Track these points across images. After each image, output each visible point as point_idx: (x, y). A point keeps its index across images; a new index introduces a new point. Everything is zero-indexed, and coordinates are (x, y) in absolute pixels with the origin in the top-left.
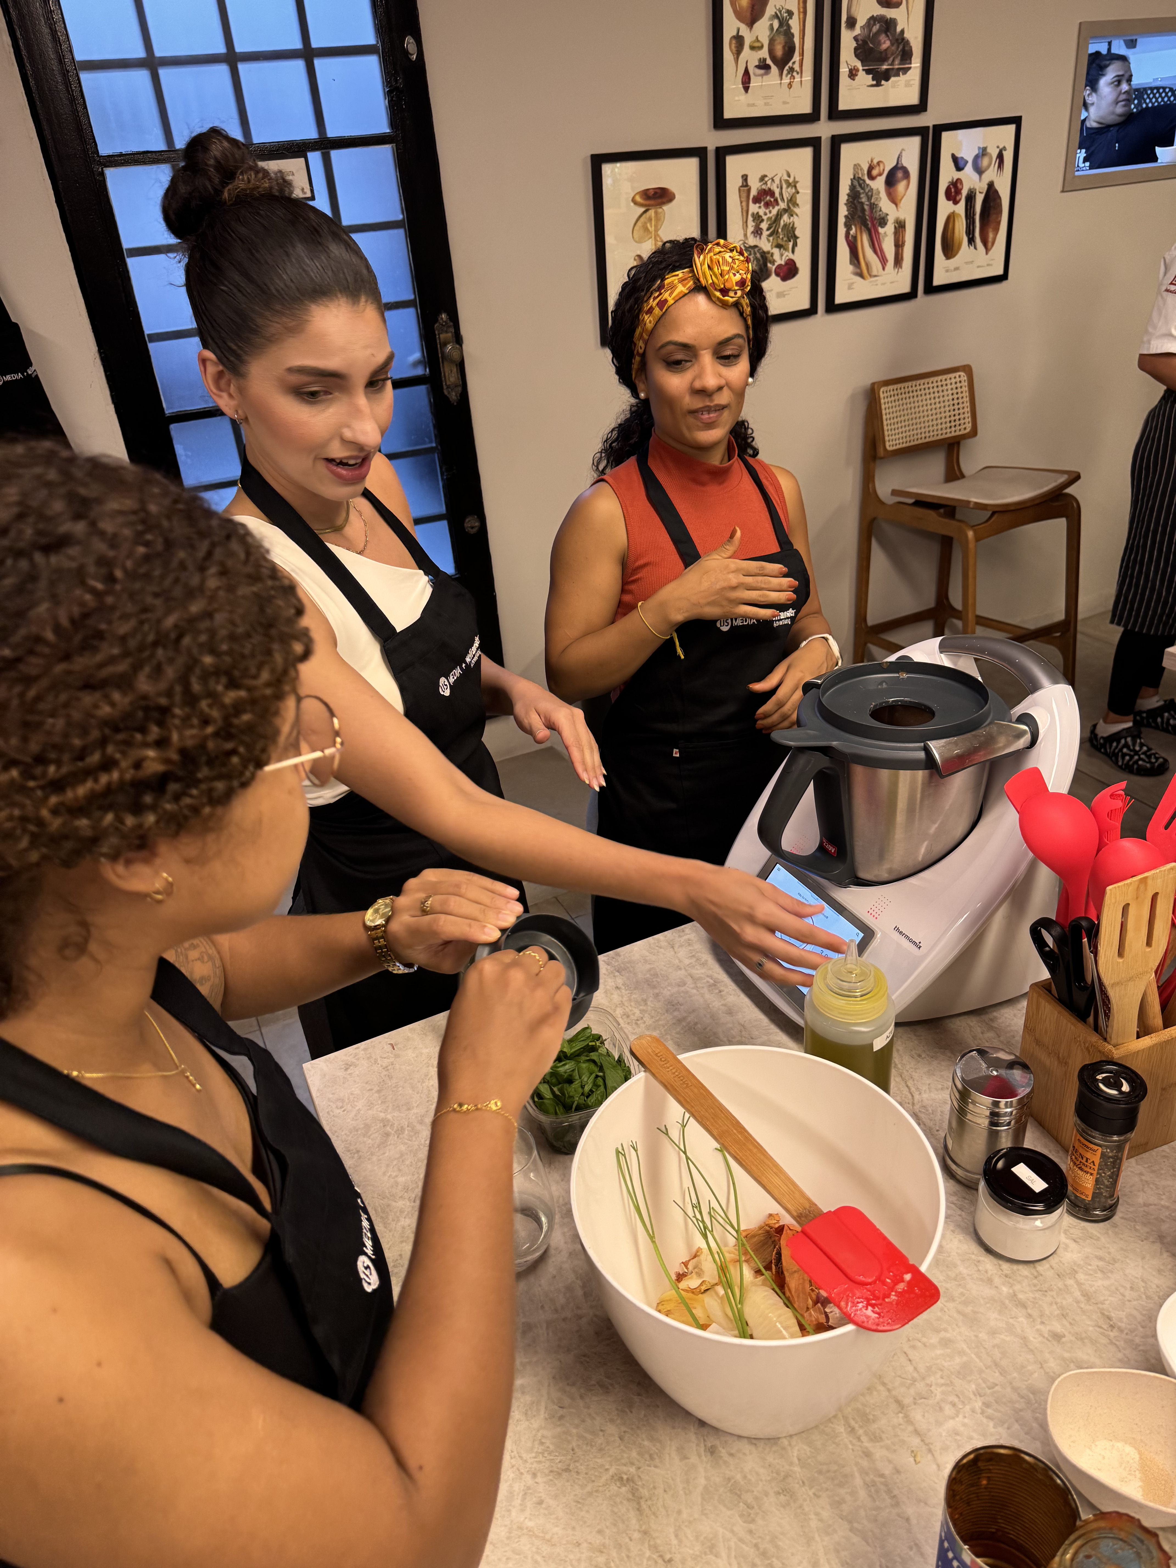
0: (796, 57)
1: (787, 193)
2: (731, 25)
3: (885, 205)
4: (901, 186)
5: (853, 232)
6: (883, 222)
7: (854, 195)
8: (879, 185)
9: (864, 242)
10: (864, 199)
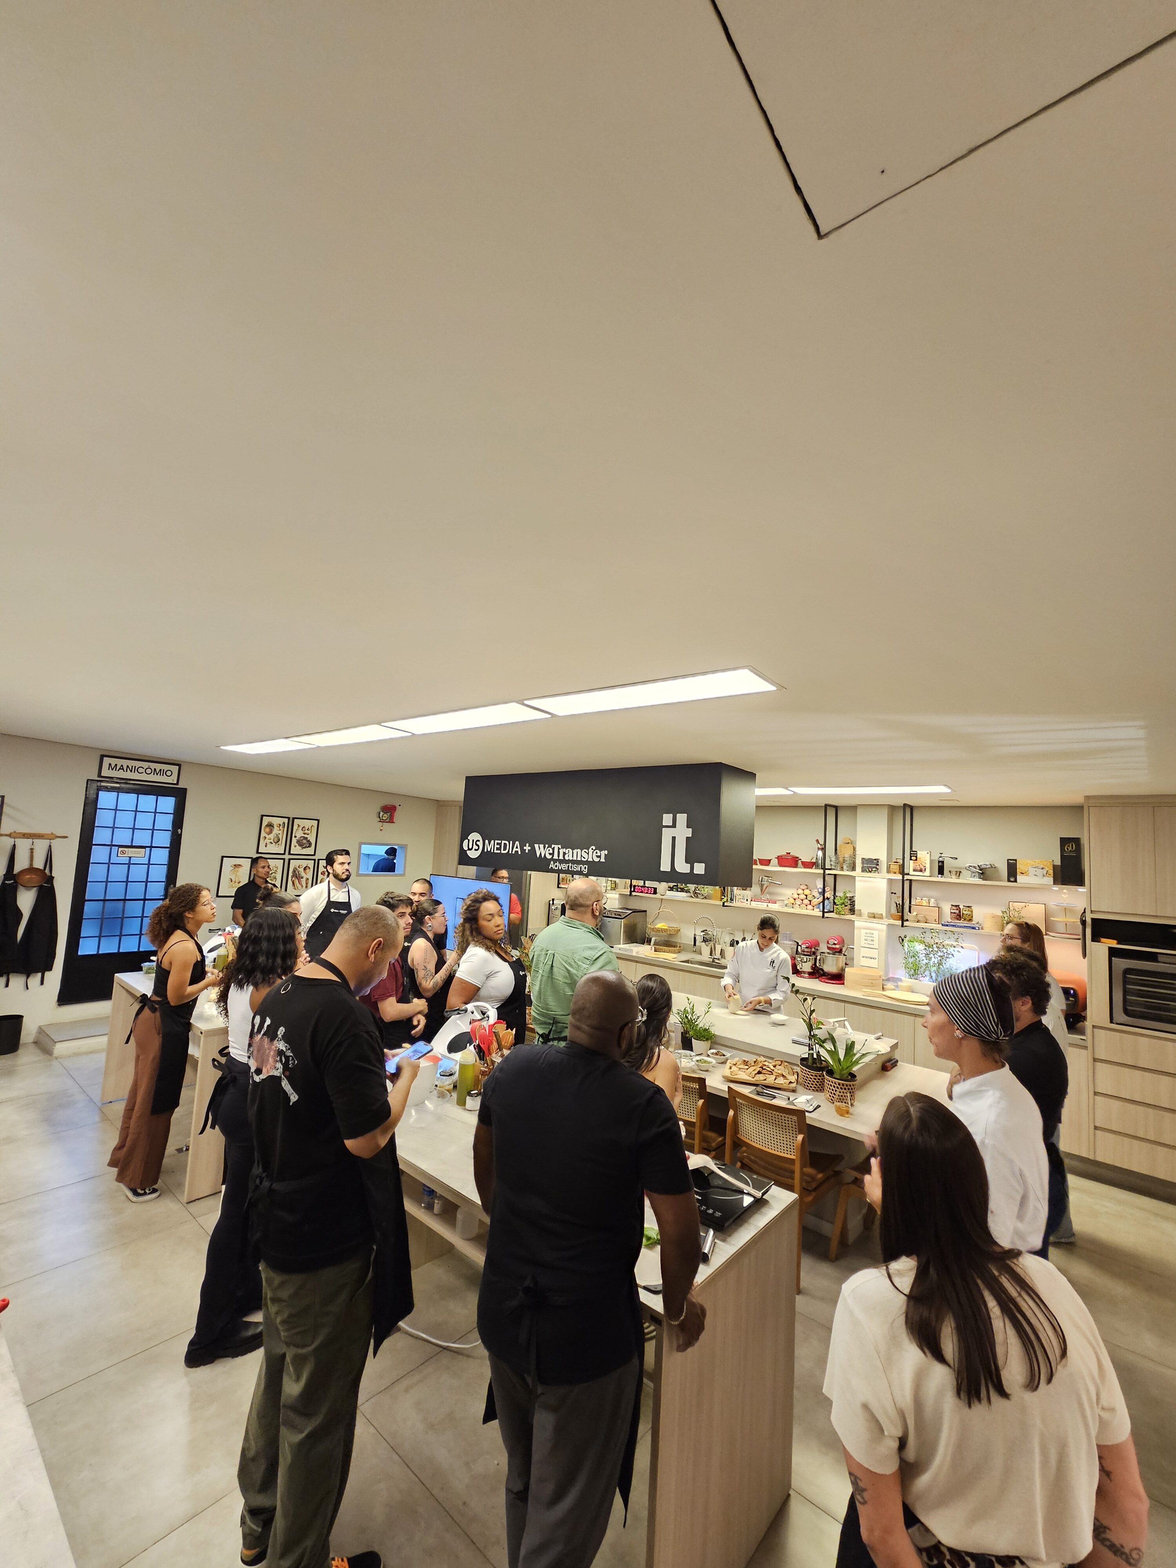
0: (280, 842)
1: (275, 869)
2: (263, 834)
3: (303, 874)
4: (308, 871)
5: (293, 879)
6: (302, 878)
7: (294, 871)
8: (301, 870)
9: (296, 882)
10: (297, 872)
